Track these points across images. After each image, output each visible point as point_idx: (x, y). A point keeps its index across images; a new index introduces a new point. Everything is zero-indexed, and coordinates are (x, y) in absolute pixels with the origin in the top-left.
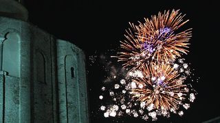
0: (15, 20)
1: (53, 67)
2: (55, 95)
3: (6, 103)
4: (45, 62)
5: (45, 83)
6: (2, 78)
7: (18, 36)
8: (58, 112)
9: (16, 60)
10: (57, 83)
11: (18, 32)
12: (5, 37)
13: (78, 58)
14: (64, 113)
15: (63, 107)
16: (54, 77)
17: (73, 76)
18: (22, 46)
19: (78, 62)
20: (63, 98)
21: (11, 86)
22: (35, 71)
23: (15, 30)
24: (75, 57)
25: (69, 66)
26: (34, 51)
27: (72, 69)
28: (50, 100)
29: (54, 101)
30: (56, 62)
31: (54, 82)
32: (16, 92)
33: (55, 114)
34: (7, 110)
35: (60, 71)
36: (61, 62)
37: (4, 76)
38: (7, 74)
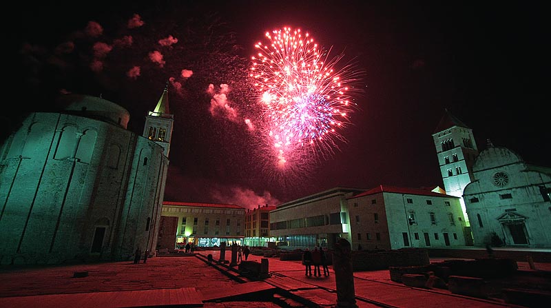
0: (95, 120)
1: (129, 156)
2: (125, 178)
3: (71, 182)
4: (120, 152)
5: (117, 169)
6: (72, 163)
7: (96, 133)
8: (126, 190)
9: (89, 151)
10: (130, 168)
11: (96, 130)
12: (84, 133)
13: (153, 151)
14: (130, 191)
15: (131, 187)
16: (128, 164)
17: (145, 164)
18: (97, 140)
19: (152, 154)
20: (132, 180)
21: (80, 169)
22: (106, 159)
23: (93, 128)
24: (150, 150)
25: (143, 156)
26: (109, 144)
27: (146, 159)
28: (119, 181)
29: (123, 182)
30: (133, 152)
31: (127, 167)
32: (83, 175)
33: (122, 192)
34: (71, 188)
35: (134, 159)
36: (137, 152)
37: (75, 162)
38: (79, 160)
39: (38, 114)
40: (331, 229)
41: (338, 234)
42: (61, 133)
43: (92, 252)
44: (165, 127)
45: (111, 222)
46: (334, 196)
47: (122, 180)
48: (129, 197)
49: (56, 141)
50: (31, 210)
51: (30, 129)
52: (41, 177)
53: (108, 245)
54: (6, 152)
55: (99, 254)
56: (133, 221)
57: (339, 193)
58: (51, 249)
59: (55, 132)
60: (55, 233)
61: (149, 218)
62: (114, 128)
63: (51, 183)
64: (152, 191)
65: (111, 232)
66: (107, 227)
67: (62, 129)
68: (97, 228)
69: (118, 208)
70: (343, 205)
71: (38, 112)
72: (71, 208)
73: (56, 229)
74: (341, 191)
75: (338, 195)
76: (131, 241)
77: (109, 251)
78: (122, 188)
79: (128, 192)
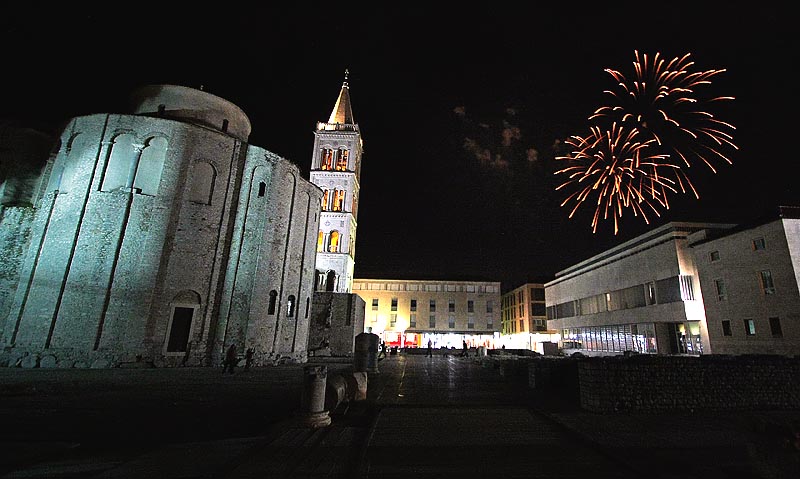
0: (163, 120)
1: (232, 181)
2: (226, 220)
3: (127, 230)
4: (215, 175)
5: (210, 204)
6: (127, 197)
7: (166, 142)
8: (229, 243)
9: (155, 174)
11: (166, 137)
12: (147, 144)
14: (236, 244)
15: (237, 235)
16: (230, 195)
17: (262, 193)
18: (168, 155)
20: (239, 223)
21: (140, 206)
22: (188, 188)
23: (162, 134)
24: (269, 168)
25: (257, 180)
26: (192, 161)
27: (262, 186)
28: (214, 226)
29: (224, 228)
30: (240, 175)
31: (229, 201)
32: (146, 215)
33: (221, 245)
34: (126, 239)
35: (243, 187)
36: (247, 175)
37: (132, 194)
38: (139, 191)
39: (79, 119)
40: (663, 313)
41: (677, 325)
42: (111, 147)
43: (170, 349)
44: (346, 148)
45: (203, 298)
46: (662, 242)
47: (221, 224)
48: (234, 254)
49: (101, 161)
50: (65, 278)
51: (69, 145)
52: (81, 222)
53: (201, 338)
54: (44, 187)
55: (183, 354)
56: (244, 297)
57: (674, 234)
58: (97, 344)
59: (101, 145)
60: (103, 316)
61: (274, 292)
62: (201, 131)
63: (96, 232)
64: (277, 242)
65: (205, 316)
66: (196, 307)
67: (112, 140)
68: (178, 310)
69: (217, 273)
70: (685, 259)
71: (79, 116)
72: (128, 273)
73: (105, 310)
74: (679, 229)
75: (672, 238)
76: (241, 332)
77: (202, 348)
78: (222, 237)
79: (233, 245)
